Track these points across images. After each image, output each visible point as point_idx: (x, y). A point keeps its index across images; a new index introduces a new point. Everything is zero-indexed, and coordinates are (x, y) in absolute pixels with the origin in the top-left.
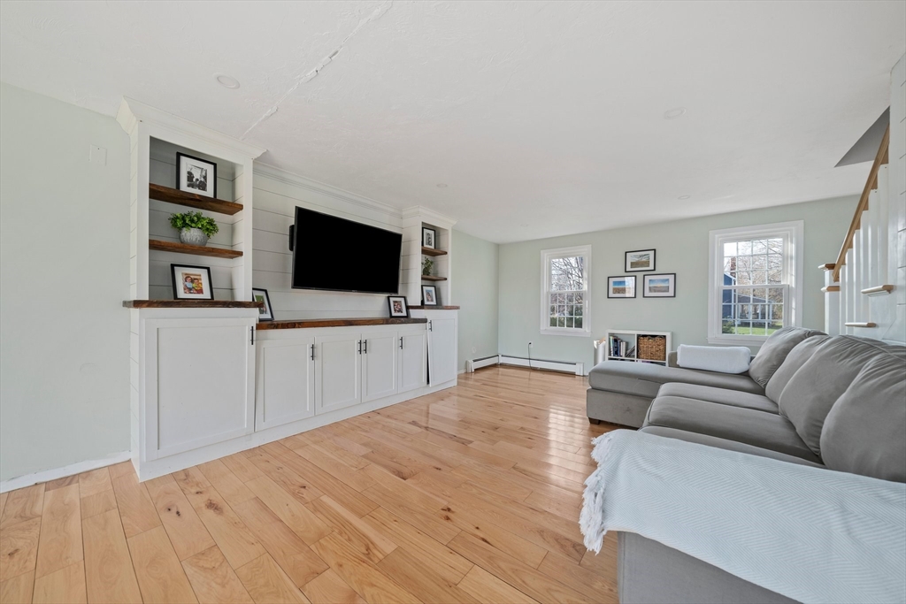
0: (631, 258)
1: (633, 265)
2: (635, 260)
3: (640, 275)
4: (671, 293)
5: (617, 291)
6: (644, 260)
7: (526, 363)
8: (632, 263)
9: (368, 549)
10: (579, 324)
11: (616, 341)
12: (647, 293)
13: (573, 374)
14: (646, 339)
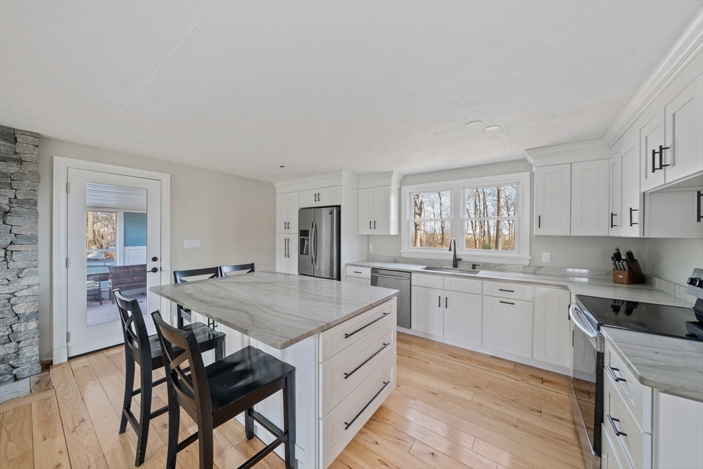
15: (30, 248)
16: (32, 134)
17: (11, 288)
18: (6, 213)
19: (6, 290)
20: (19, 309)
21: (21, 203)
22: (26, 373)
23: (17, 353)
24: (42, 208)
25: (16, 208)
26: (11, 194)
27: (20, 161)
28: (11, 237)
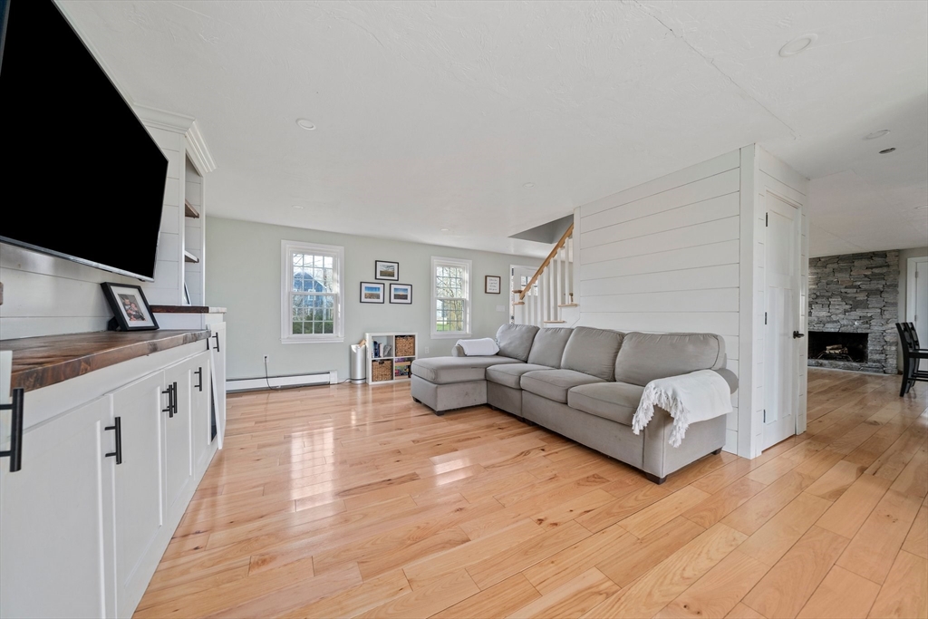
0: (381, 267)
1: (383, 273)
2: (384, 269)
3: (387, 283)
4: (409, 301)
5: (371, 296)
6: (390, 270)
7: (263, 384)
8: (381, 272)
9: (600, 593)
10: (329, 329)
11: (375, 343)
12: (393, 300)
13: (327, 385)
14: (401, 339)
15: (893, 309)
16: (894, 251)
17: (884, 328)
18: (882, 292)
19: (881, 328)
20: (887, 339)
21: (889, 286)
22: (890, 372)
23: (886, 359)
24: (901, 289)
25: (886, 289)
26: (884, 282)
27: (888, 266)
28: (884, 304)
